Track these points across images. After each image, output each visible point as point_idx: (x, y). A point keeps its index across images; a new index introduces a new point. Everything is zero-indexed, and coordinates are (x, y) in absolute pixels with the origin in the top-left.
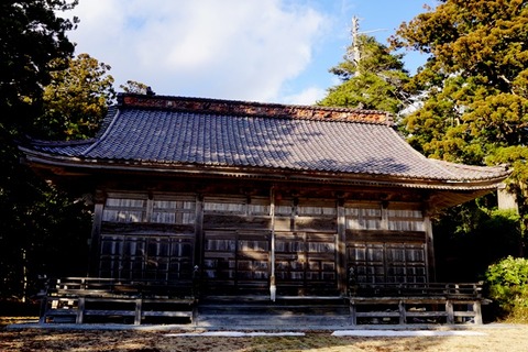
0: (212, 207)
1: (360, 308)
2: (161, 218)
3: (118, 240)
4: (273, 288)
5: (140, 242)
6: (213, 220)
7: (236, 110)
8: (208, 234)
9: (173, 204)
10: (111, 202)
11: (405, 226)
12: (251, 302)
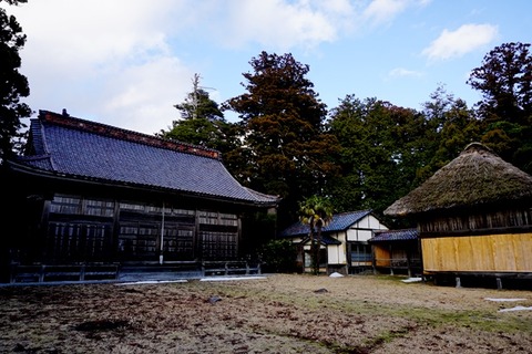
0: (124, 206)
1: (207, 267)
2: (91, 212)
3: (60, 226)
4: (161, 257)
5: (75, 228)
6: (126, 215)
7: (129, 137)
8: (121, 223)
9: (100, 203)
10: (56, 199)
11: (228, 223)
12: (148, 265)
